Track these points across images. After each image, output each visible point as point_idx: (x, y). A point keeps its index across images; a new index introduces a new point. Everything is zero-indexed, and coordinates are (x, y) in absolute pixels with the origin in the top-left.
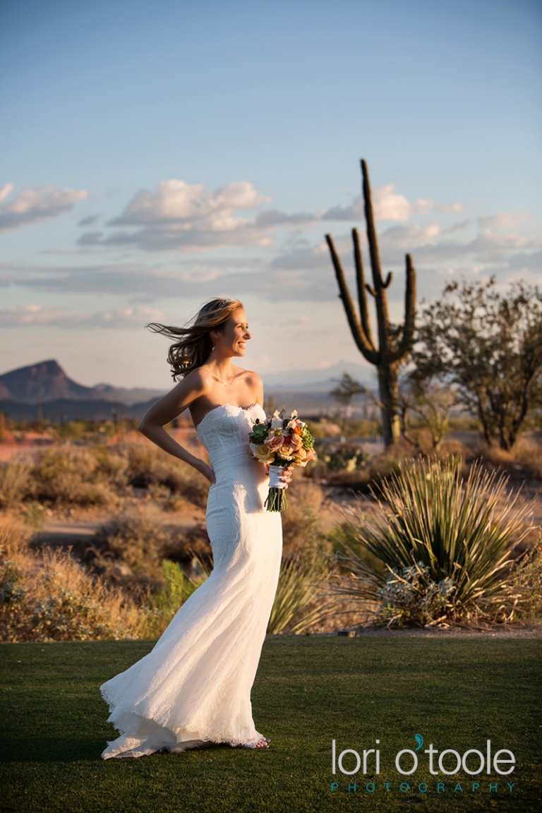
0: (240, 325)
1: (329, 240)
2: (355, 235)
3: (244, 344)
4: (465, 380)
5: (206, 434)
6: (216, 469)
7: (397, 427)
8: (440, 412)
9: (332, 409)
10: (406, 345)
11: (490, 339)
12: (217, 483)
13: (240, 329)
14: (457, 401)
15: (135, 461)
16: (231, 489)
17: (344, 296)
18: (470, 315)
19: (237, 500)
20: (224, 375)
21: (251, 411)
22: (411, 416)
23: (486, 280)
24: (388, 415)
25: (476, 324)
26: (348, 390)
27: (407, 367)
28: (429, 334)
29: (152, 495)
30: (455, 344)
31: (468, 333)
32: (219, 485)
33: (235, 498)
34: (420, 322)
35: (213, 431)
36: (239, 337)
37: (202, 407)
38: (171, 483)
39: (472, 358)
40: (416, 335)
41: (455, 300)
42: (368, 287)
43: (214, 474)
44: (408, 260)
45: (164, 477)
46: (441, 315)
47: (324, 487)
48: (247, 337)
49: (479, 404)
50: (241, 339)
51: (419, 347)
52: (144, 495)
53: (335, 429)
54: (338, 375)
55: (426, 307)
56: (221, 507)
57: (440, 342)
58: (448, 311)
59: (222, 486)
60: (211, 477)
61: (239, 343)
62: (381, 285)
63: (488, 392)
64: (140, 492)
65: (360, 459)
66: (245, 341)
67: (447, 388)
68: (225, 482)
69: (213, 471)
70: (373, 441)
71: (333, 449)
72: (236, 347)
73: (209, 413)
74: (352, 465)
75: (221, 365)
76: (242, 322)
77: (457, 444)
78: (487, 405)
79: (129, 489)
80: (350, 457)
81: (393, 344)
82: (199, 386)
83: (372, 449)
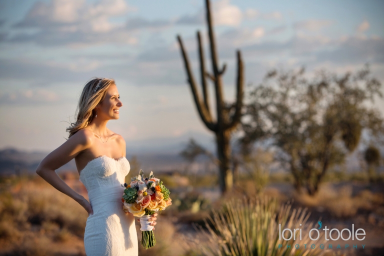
0: (113, 96)
1: (179, 40)
2: (199, 36)
3: (118, 111)
4: (281, 144)
5: (88, 177)
6: (93, 203)
7: (229, 179)
8: (262, 168)
9: (182, 166)
10: (237, 118)
11: (300, 113)
12: (94, 214)
13: (114, 100)
14: (275, 160)
15: (32, 205)
16: (104, 218)
17: (190, 81)
18: (285, 96)
19: (110, 227)
20: (102, 134)
21: (121, 161)
22: (240, 170)
23: (297, 69)
24: (223, 170)
25: (289, 103)
26: (193, 152)
27: (237, 134)
28: (254, 110)
29: (46, 230)
30: (273, 117)
31: (283, 108)
32: (96, 215)
33: (108, 226)
34: (247, 101)
35: (93, 175)
36: (113, 106)
37: (85, 157)
38: (59, 222)
39: (286, 126)
40: (244, 110)
41: (274, 85)
42: (208, 75)
43: (92, 207)
44: (239, 55)
45: (54, 216)
46: (263, 96)
47: (175, 224)
48: (119, 105)
49: (291, 162)
50: (115, 107)
51: (246, 119)
52: (39, 230)
53: (184, 181)
54: (186, 140)
55: (252, 89)
56: (97, 232)
57: (262, 115)
58: (267, 93)
59: (99, 217)
60: (89, 209)
61: (114, 110)
62: (218, 73)
63: (299, 154)
64: (35, 228)
65: (202, 203)
66: (118, 108)
67: (267, 151)
68: (101, 214)
69: (91, 205)
70: (212, 189)
71: (182, 195)
72: (112, 113)
73: (91, 162)
74: (196, 208)
75: (100, 126)
76: (115, 94)
77: (275, 192)
78: (297, 163)
79: (28, 226)
80: (194, 200)
81: (227, 117)
82: (84, 142)
83: (211, 196)
